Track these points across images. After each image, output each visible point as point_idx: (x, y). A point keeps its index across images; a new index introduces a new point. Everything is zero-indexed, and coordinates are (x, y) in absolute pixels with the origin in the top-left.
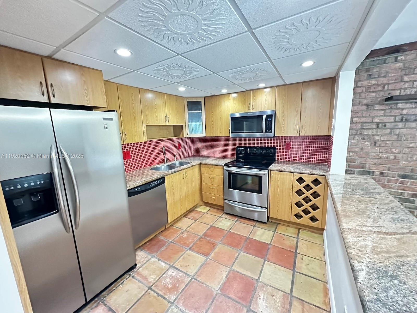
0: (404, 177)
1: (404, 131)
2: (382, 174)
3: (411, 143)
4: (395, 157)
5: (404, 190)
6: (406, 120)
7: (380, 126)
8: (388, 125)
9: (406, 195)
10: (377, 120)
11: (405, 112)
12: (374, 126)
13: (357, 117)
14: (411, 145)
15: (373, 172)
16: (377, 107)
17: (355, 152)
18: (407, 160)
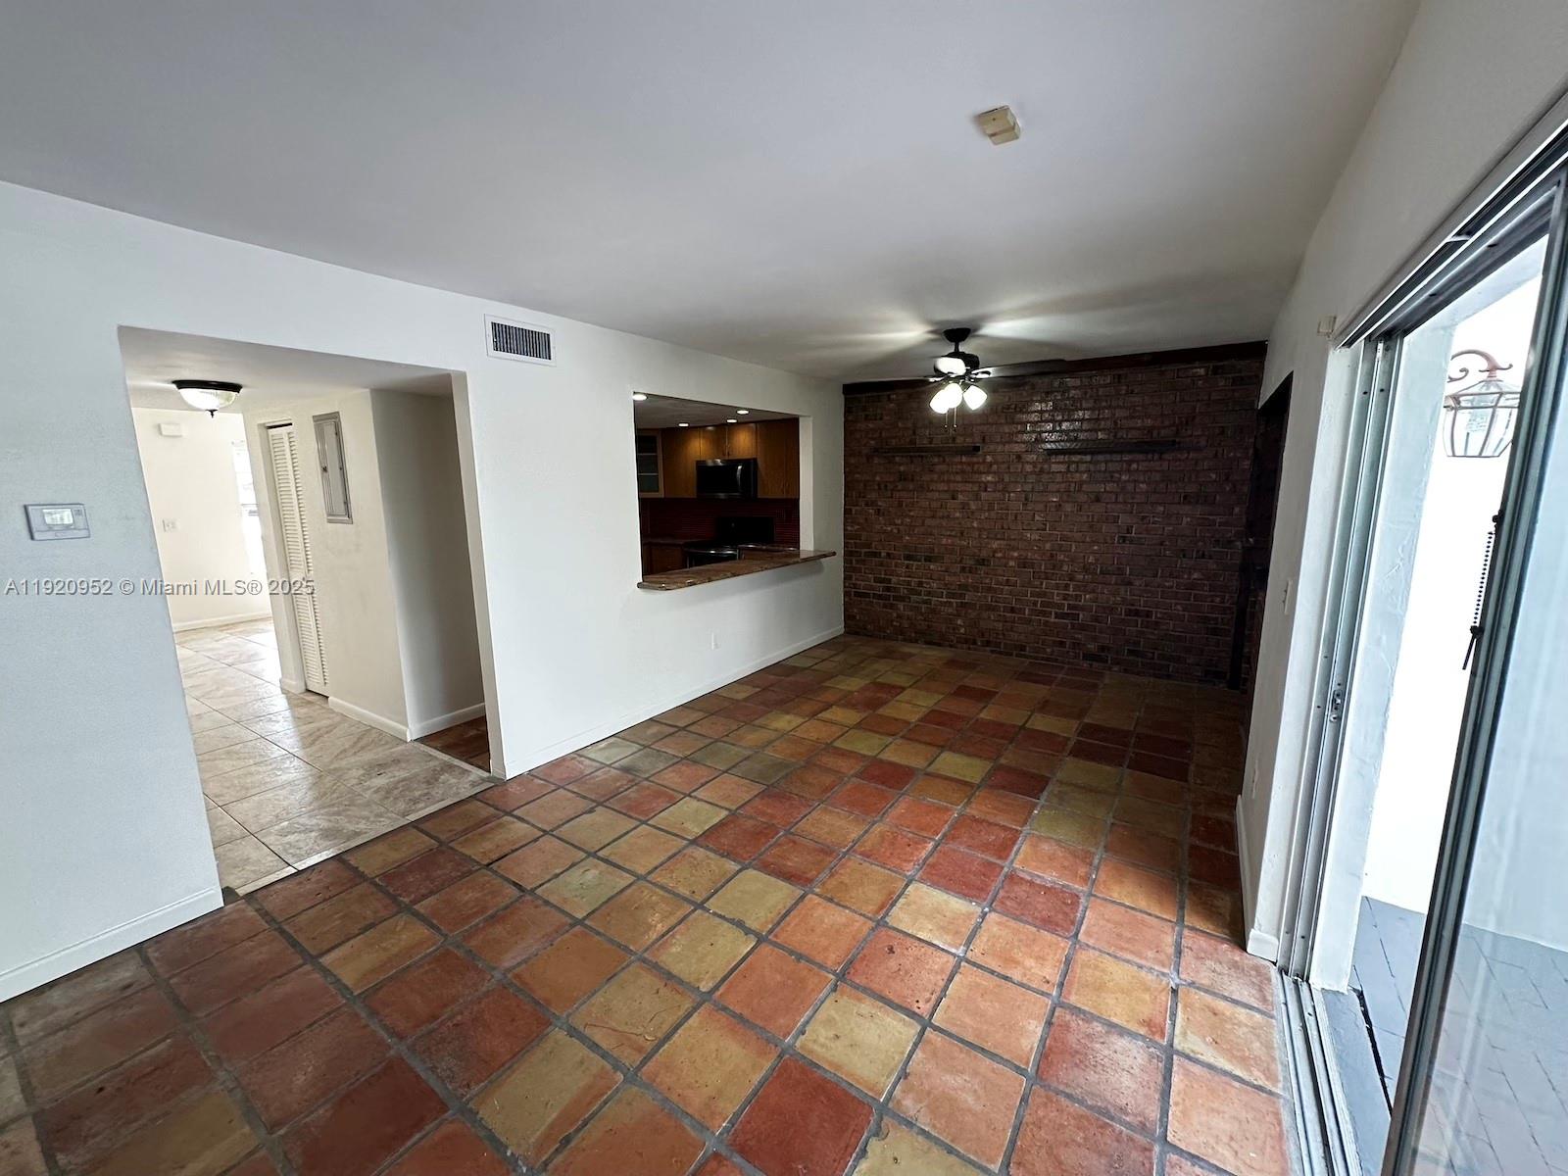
0: (908, 557)
1: (904, 494)
2: (888, 554)
3: (910, 511)
4: (899, 530)
5: (909, 577)
6: (905, 479)
7: (882, 486)
8: (890, 486)
9: (913, 584)
10: (878, 478)
11: (902, 468)
12: (876, 487)
13: (859, 473)
14: (912, 514)
15: (880, 553)
16: (876, 460)
17: (858, 524)
18: (909, 535)
